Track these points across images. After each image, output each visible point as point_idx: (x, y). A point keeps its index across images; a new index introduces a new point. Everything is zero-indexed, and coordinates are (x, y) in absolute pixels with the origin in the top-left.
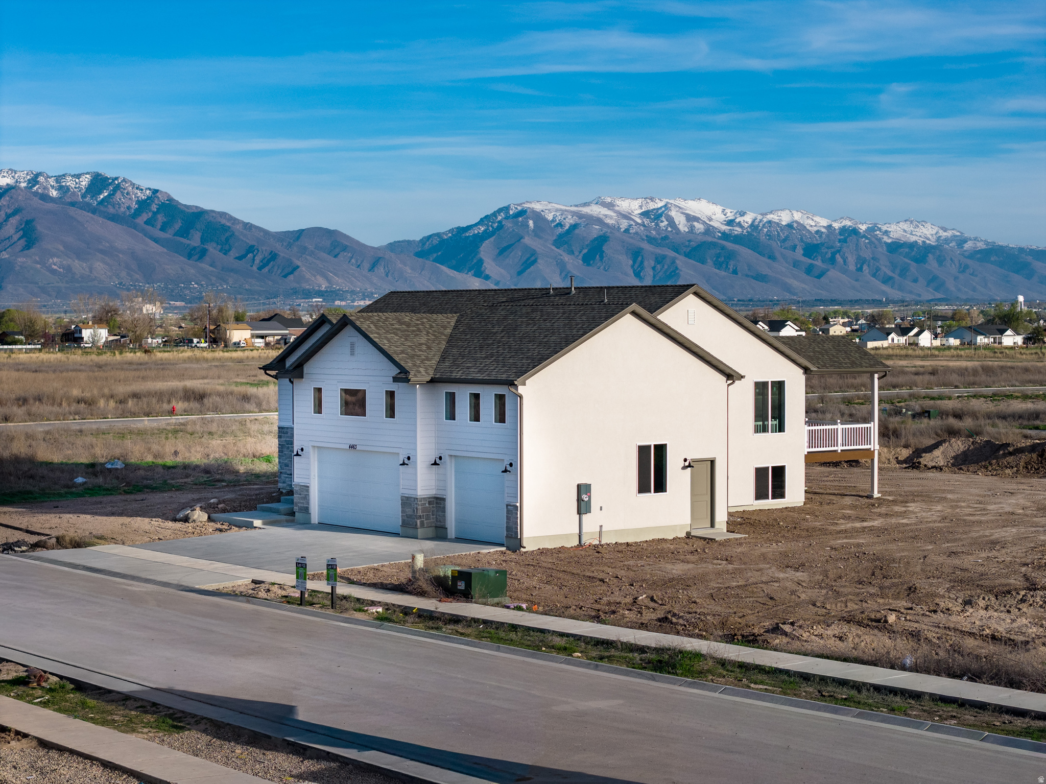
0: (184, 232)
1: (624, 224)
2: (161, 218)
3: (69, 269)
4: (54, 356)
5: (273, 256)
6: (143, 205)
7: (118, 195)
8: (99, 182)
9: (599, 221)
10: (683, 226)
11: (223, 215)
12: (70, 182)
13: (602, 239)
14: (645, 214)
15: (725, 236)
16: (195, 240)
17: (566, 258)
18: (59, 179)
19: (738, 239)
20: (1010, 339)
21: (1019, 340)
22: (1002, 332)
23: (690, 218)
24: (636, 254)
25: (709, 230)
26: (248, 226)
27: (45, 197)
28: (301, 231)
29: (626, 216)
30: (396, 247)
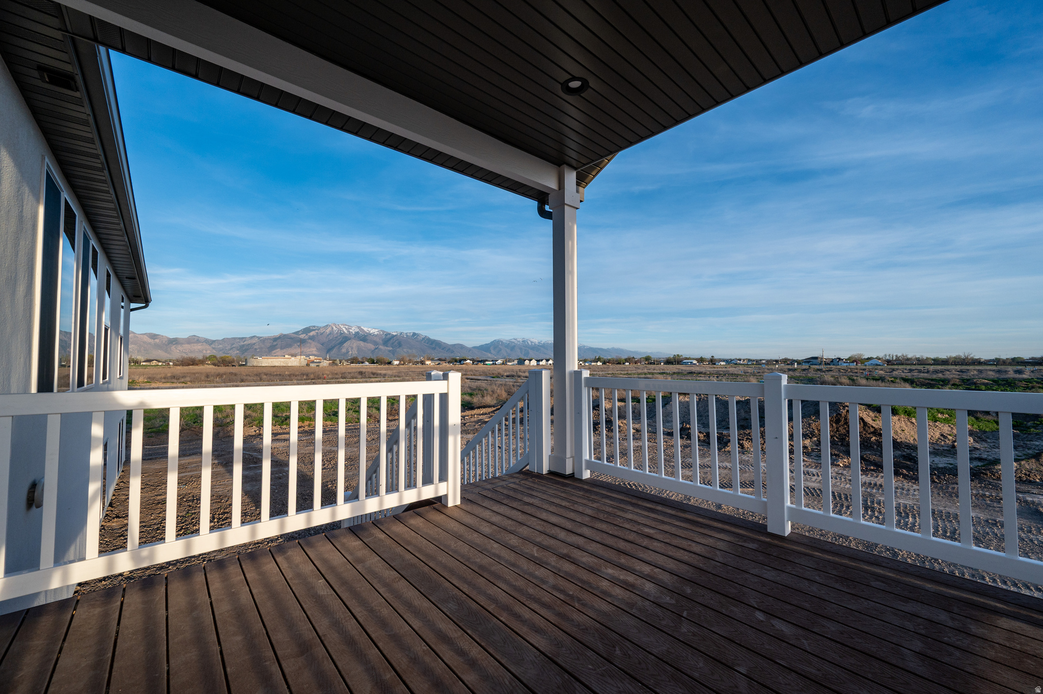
0: (431, 344)
1: (519, 343)
2: (427, 341)
3: (408, 351)
4: (387, 366)
5: (449, 349)
6: (423, 339)
7: (418, 337)
8: (414, 334)
9: (514, 342)
10: (530, 344)
11: (439, 341)
12: (409, 334)
13: (514, 346)
14: (523, 341)
15: (538, 346)
16: (434, 346)
17: (507, 350)
18: (406, 333)
19: (541, 346)
20: (599, 364)
21: (601, 364)
22: (597, 362)
23: (531, 342)
24: (521, 349)
25: (535, 344)
26: (444, 343)
27: (403, 337)
28: (455, 344)
29: (519, 342)
30: (474, 348)
